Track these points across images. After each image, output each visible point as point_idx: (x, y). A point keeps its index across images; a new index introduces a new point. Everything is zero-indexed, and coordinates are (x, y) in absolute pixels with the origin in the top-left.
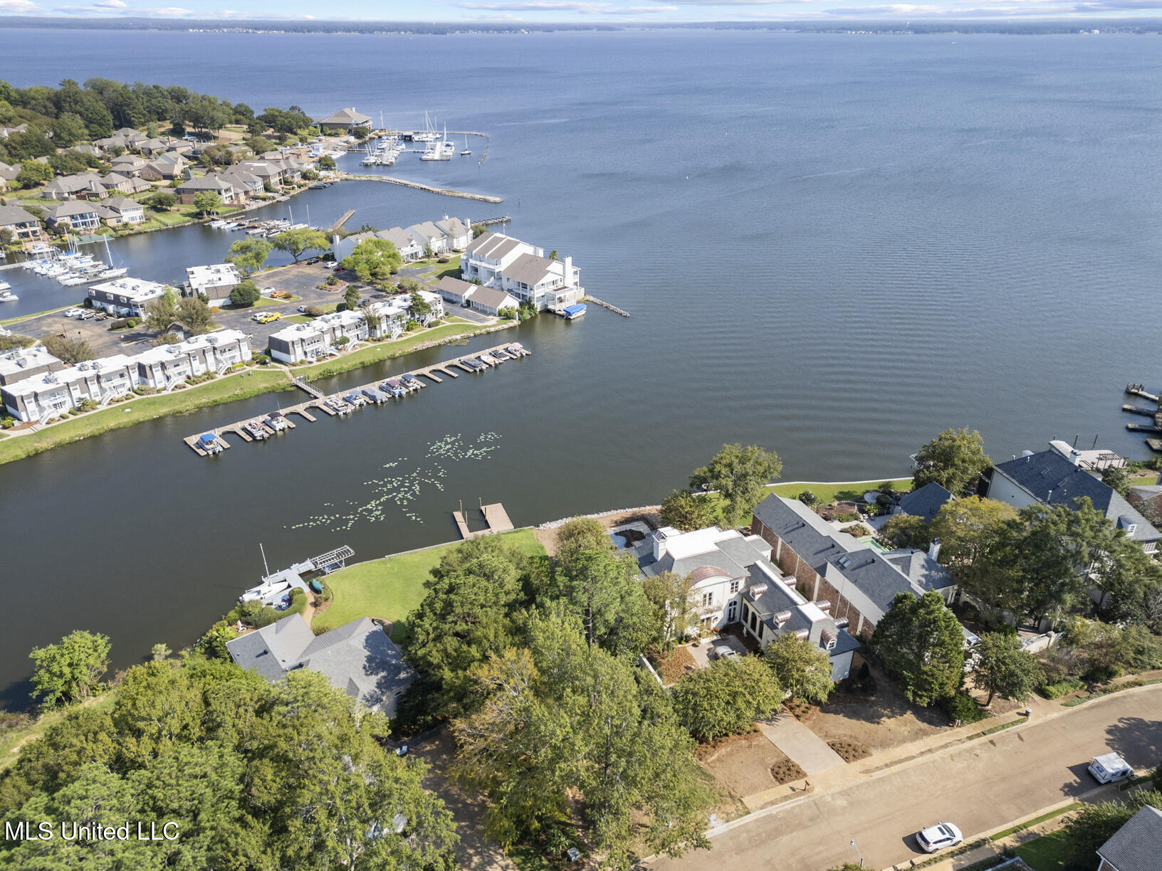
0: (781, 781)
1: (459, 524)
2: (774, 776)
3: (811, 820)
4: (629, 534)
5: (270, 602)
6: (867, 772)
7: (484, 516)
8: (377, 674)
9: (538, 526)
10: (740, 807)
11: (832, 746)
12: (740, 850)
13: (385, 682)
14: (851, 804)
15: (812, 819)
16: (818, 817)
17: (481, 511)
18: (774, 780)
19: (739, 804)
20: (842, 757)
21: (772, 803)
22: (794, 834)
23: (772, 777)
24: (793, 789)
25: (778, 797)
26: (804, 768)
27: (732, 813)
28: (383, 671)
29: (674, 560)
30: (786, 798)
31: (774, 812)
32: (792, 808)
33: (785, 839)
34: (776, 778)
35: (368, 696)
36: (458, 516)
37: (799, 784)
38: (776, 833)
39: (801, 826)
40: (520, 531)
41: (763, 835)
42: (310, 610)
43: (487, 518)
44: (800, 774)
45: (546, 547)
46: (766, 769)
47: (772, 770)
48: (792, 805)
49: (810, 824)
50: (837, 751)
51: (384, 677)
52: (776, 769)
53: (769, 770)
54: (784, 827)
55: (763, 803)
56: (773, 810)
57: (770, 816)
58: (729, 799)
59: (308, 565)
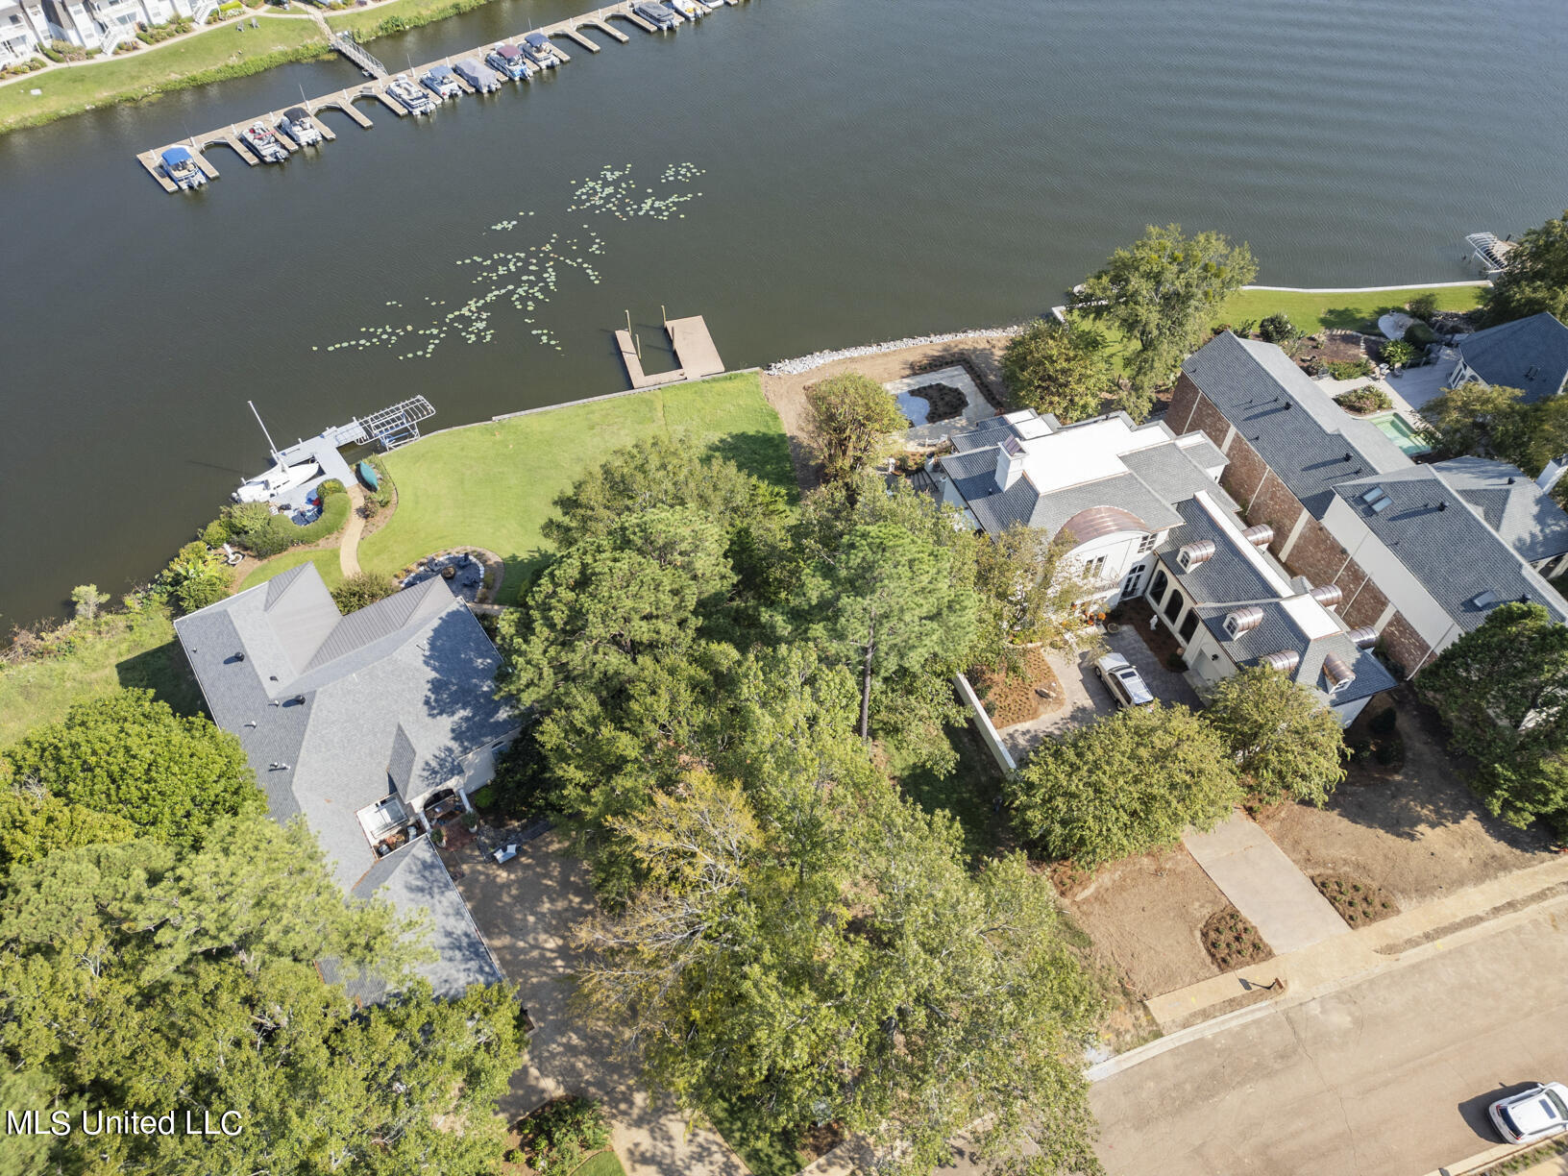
0: (1224, 964)
1: (626, 356)
2: (1209, 951)
3: (1282, 1057)
4: (935, 394)
5: (285, 503)
6: (1390, 950)
7: (671, 342)
8: (453, 713)
9: (769, 368)
10: (1143, 1021)
11: (1322, 887)
12: (1142, 1121)
13: (468, 729)
14: (1359, 1023)
15: (1283, 1056)
16: (1295, 1051)
17: (666, 330)
18: (1209, 960)
19: (1140, 1013)
20: (1343, 916)
21: (1206, 1014)
22: (1248, 1089)
23: (1204, 952)
24: (1246, 985)
25: (1217, 1000)
26: (1267, 937)
27: (1127, 1031)
28: (464, 708)
29: (1037, 495)
30: (1233, 1004)
31: (1208, 1035)
32: (1245, 1027)
33: (1231, 1100)
34: (1213, 956)
35: (434, 764)
36: (624, 337)
37: (1259, 973)
38: (1212, 1085)
39: (1261, 1071)
40: (736, 376)
41: (1188, 1087)
42: (355, 525)
43: (677, 346)
44: (1260, 951)
45: (782, 416)
46: (1191, 931)
47: (1205, 935)
48: (1242, 1021)
49: (1277, 1066)
50: (1333, 901)
51: (466, 719)
52: (1213, 935)
53: (1198, 934)
54: (1229, 1070)
55: (1186, 1014)
56: (1206, 1029)
57: (1200, 1043)
58: (1120, 998)
59: (353, 431)
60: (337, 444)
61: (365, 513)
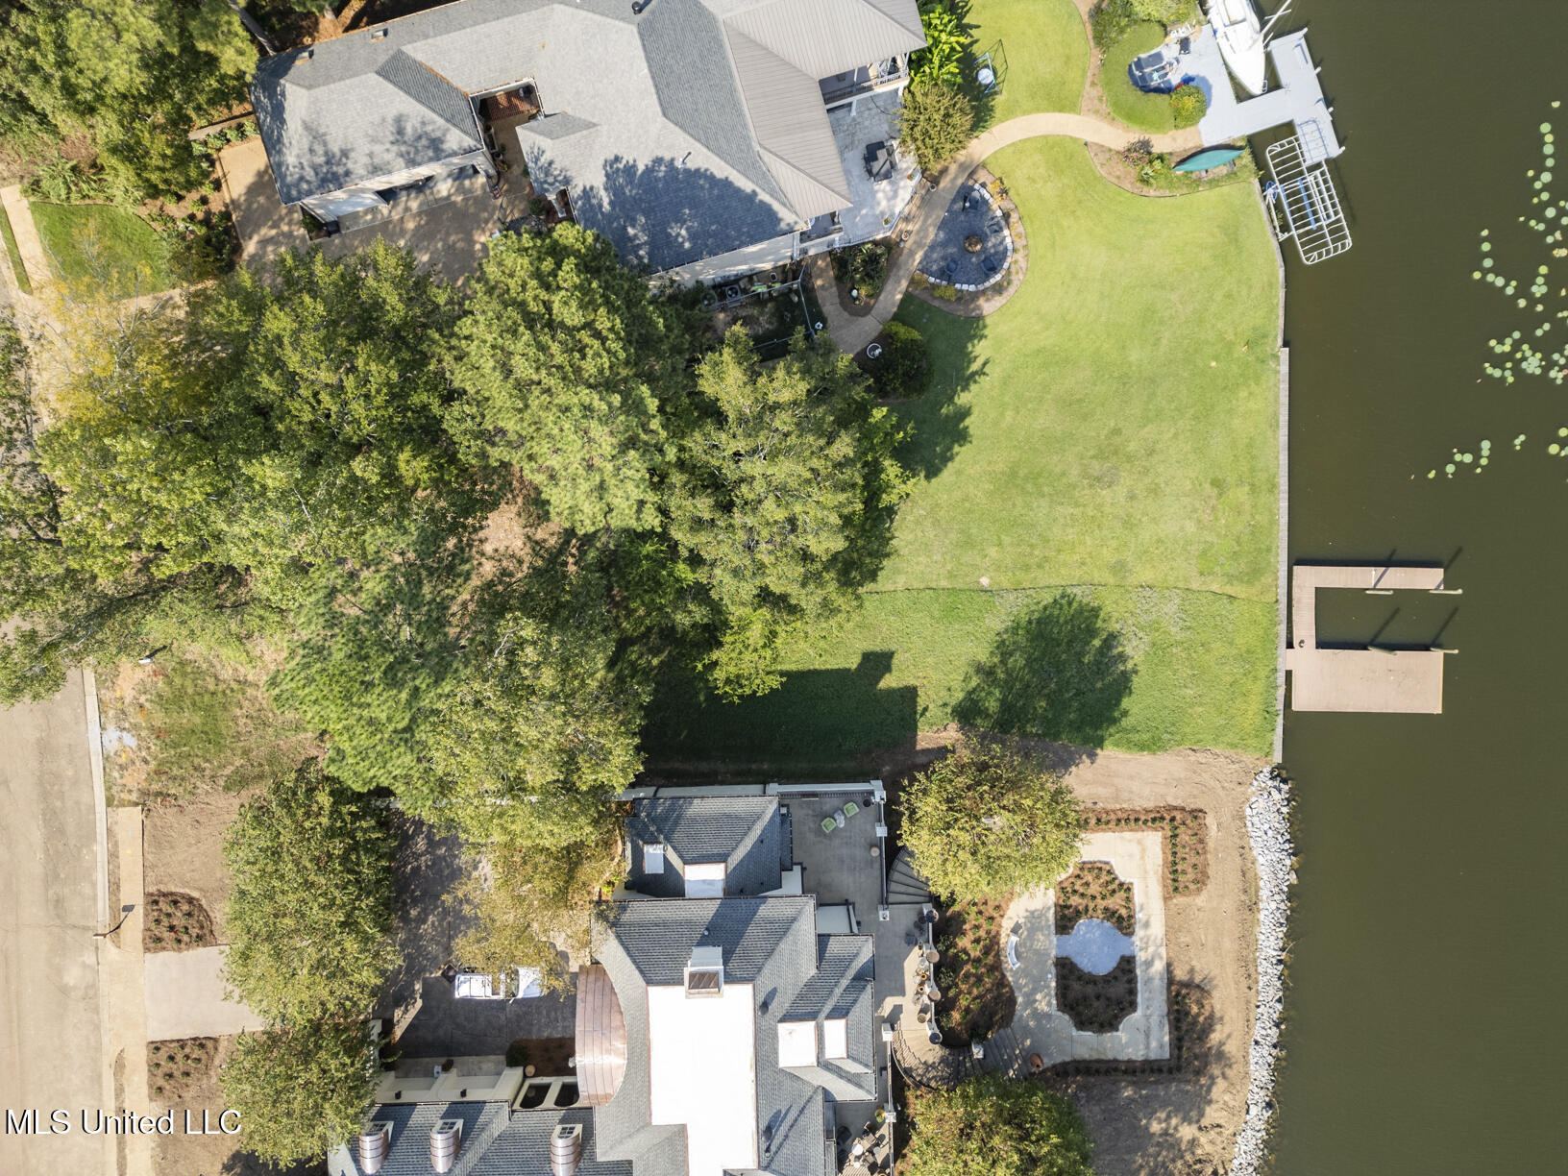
0: (153, 900)
2: (172, 894)
3: (57, 901)
5: (1192, 46)
6: (119, 1065)
8: (606, 189)
9: (1276, 777)
10: (125, 796)
11: (200, 1043)
12: (44, 749)
13: (592, 206)
14: (64, 990)
15: (59, 902)
16: (59, 916)
17: (1420, 647)
18: (164, 889)
19: (134, 797)
20: (163, 1042)
21: (113, 856)
22: (40, 855)
23: (173, 889)
24: (128, 909)
25: (123, 873)
26: (167, 957)
27: (122, 777)
28: (611, 203)
29: (649, 982)
30: (115, 886)
31: (97, 848)
32: (94, 885)
33: (36, 835)
34: (165, 895)
37: (135, 924)
38: (54, 827)
39: (51, 877)
40: (1268, 721)
41: (58, 804)
42: (1119, 137)
43: (1374, 654)
44: (154, 943)
46: (201, 890)
47: (190, 900)
48: (100, 887)
49: (51, 892)
50: (182, 1043)
52: (185, 907)
53: (195, 894)
54: (61, 848)
55: (119, 837)
56: (101, 849)
57: (92, 837)
58: (155, 787)
60: (1297, 122)
61: (1142, 151)
